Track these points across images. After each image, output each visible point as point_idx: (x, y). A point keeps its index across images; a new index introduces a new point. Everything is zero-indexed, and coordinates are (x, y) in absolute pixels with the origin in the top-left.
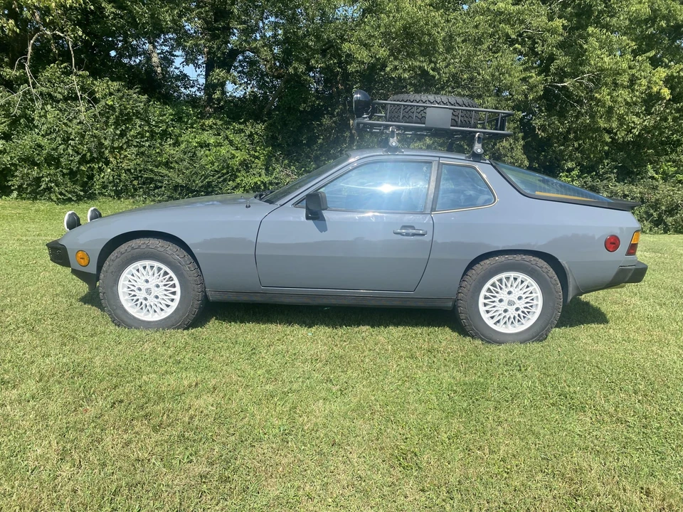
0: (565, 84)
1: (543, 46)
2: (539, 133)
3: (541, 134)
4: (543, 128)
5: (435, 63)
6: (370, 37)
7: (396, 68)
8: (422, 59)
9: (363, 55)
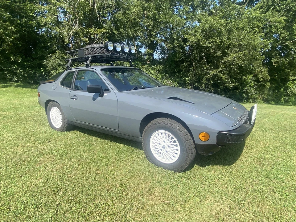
0: (287, 44)
1: (275, 29)
2: (275, 65)
3: (276, 65)
4: (277, 62)
5: (222, 40)
6: (196, 31)
7: (205, 43)
8: (216, 38)
9: (192, 39)
